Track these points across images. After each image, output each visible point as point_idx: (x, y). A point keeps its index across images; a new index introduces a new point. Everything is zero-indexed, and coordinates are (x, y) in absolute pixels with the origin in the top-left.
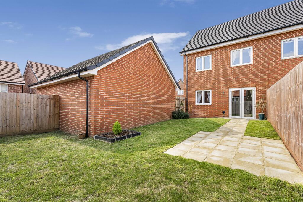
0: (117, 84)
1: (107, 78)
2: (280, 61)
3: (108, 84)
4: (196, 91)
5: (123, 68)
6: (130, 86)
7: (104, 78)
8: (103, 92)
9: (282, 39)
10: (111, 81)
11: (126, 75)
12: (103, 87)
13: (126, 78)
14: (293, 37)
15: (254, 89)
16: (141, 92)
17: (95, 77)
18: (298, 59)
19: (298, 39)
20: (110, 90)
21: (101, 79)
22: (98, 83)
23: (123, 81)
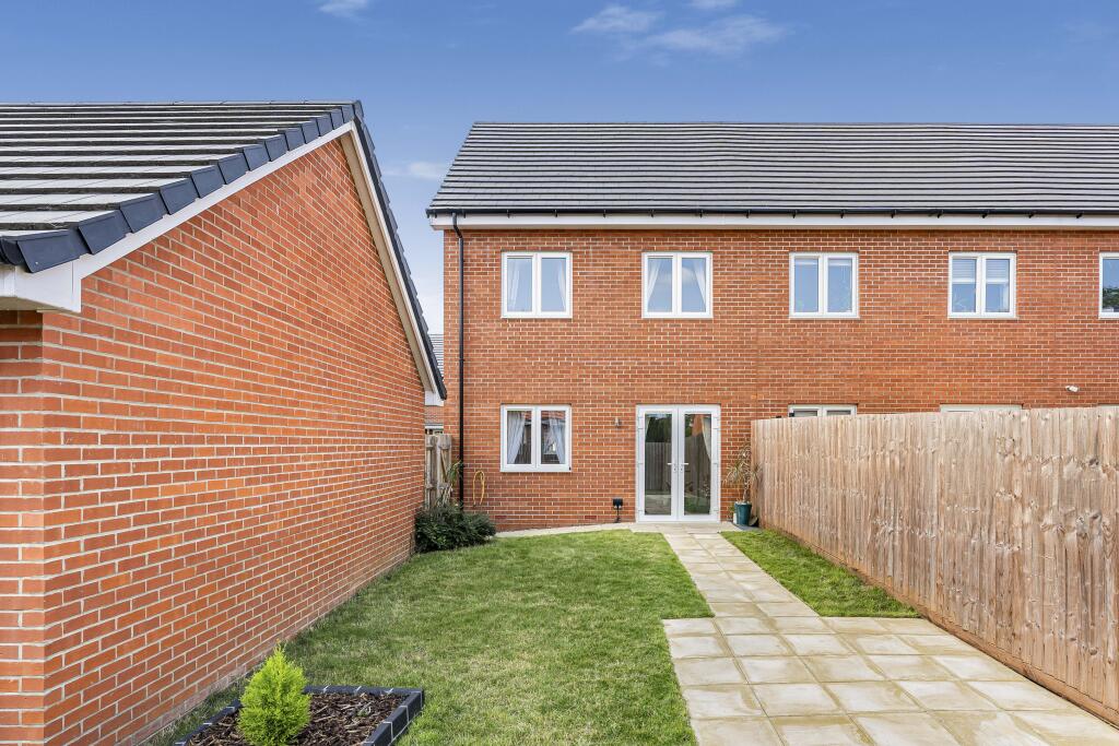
0: (190, 377)
1: (131, 338)
2: (787, 322)
3: (135, 382)
4: (505, 410)
5: (219, 267)
6: (257, 388)
7: (109, 332)
8: (105, 439)
9: (792, 250)
10: (152, 357)
11: (238, 320)
12: (105, 408)
13: (238, 341)
14: (817, 250)
15: (715, 411)
16: (305, 423)
17: (46, 327)
18: (827, 323)
19: (830, 259)
20: (149, 425)
21: (90, 344)
22: (69, 373)
23: (219, 358)
